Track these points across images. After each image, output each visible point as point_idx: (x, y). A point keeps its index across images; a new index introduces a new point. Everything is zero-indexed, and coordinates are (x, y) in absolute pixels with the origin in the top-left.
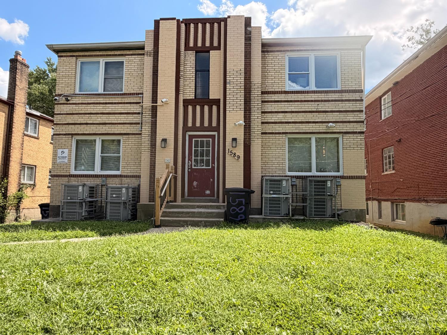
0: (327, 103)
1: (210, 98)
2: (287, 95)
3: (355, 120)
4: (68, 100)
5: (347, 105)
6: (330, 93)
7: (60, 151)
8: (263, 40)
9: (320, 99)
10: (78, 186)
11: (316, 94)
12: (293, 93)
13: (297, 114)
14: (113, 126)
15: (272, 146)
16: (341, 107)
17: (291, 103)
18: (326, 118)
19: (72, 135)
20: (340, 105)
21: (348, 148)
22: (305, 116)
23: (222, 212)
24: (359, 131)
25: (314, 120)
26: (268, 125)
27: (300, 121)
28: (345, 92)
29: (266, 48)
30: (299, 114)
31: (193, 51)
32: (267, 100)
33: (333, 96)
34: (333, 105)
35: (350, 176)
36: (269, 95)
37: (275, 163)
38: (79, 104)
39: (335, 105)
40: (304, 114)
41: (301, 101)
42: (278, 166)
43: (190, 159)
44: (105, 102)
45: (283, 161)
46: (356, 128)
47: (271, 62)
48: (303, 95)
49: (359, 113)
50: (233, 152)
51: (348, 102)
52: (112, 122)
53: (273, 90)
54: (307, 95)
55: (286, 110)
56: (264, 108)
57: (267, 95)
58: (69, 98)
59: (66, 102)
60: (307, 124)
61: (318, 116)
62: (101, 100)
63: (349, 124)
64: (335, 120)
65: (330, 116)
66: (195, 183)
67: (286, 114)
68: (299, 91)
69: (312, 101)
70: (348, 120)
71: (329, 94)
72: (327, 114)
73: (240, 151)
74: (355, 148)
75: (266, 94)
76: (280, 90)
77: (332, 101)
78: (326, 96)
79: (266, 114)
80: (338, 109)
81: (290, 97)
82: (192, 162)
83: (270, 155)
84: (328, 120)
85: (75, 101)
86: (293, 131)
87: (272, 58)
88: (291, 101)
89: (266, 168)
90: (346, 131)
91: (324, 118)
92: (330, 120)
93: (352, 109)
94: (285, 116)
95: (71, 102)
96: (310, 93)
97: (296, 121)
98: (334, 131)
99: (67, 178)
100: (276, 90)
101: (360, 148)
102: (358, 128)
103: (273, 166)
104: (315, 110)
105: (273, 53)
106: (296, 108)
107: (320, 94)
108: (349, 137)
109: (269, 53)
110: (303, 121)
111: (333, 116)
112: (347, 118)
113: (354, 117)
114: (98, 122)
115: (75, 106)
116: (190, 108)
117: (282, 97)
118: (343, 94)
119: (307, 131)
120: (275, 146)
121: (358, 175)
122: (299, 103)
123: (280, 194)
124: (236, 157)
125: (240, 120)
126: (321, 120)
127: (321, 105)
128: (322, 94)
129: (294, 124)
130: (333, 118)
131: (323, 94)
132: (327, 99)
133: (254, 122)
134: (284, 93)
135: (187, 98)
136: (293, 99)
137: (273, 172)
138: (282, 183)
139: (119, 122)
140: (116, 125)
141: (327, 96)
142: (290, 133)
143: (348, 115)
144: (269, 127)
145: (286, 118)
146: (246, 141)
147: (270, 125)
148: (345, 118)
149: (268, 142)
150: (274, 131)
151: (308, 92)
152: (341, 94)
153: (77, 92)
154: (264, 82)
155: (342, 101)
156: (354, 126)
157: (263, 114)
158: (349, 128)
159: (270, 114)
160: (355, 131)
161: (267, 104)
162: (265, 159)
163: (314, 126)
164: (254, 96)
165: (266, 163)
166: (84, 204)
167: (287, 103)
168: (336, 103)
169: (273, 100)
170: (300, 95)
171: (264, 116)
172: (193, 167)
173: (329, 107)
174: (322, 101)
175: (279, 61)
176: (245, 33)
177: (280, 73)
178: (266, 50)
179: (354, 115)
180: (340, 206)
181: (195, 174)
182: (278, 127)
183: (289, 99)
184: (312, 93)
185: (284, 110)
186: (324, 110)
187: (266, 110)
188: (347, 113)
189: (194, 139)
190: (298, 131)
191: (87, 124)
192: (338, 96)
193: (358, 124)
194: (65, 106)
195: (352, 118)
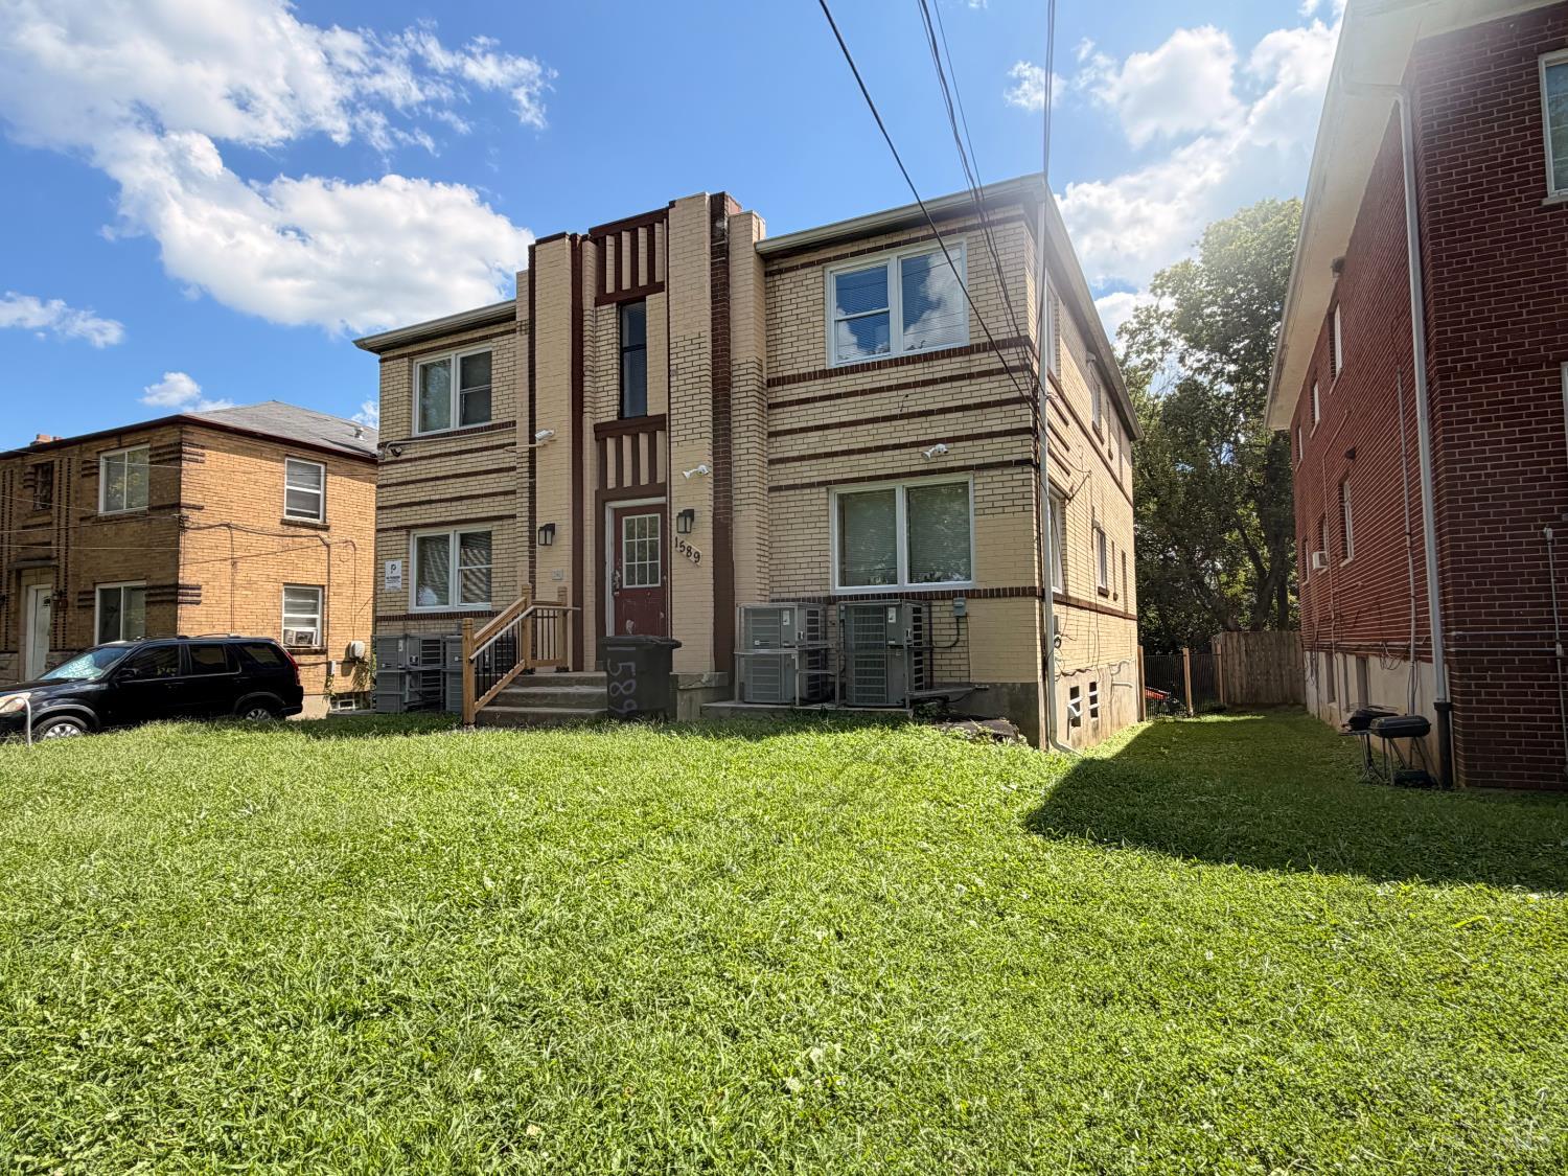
0: (931, 388)
1: (649, 414)
2: (828, 380)
3: (1008, 427)
4: (398, 454)
5: (983, 386)
6: (938, 358)
7: (388, 564)
8: (758, 247)
9: (912, 380)
10: (398, 639)
11: (900, 368)
12: (842, 374)
13: (853, 428)
14: (474, 501)
15: (794, 521)
16: (969, 395)
17: (838, 401)
18: (929, 431)
19: (408, 528)
20: (964, 389)
21: (987, 511)
22: (875, 432)
23: (602, 695)
24: (1019, 457)
25: (896, 441)
26: (783, 466)
27: (862, 446)
28: (978, 351)
29: (776, 262)
30: (859, 428)
31: (612, 302)
32: (780, 400)
33: (945, 367)
34: (945, 392)
35: (992, 590)
36: (785, 387)
37: (803, 566)
38: (416, 459)
39: (952, 391)
40: (870, 426)
41: (864, 392)
42: (809, 571)
43: (618, 567)
44: (459, 449)
45: (823, 559)
46: (1009, 451)
47: (788, 297)
48: (869, 373)
49: (1018, 406)
50: (687, 544)
51: (987, 379)
52: (473, 493)
53: (795, 372)
54: (877, 372)
55: (826, 422)
56: (775, 423)
57: (780, 388)
58: (398, 450)
59: (394, 458)
60: (880, 454)
61: (906, 428)
62: (453, 447)
63: (989, 441)
64: (951, 434)
65: (939, 423)
66: (629, 624)
67: (827, 432)
68: (857, 366)
69: (890, 388)
70: (988, 430)
71: (935, 363)
72: (930, 418)
73: (702, 540)
74: (1006, 510)
75: (779, 385)
76: (811, 369)
77: (944, 380)
78: (926, 371)
79: (779, 439)
80: (959, 403)
81: (836, 385)
82: (621, 573)
83: (791, 544)
84: (932, 437)
85: (409, 453)
86: (845, 476)
87: (792, 285)
88: (838, 396)
89: (782, 578)
90: (981, 461)
91: (922, 432)
92: (939, 436)
93: (998, 398)
94: (823, 438)
95: (403, 457)
96: (885, 367)
97: (852, 447)
98: (949, 465)
99: (401, 623)
100: (801, 371)
101: (1021, 508)
102: (1015, 451)
103: (798, 572)
104: (898, 412)
105: (793, 274)
106: (850, 412)
107: (911, 367)
108: (989, 480)
109: (783, 276)
110: (868, 445)
111: (946, 422)
112: (985, 423)
113: (1004, 421)
114: (448, 496)
115: (409, 464)
116: (611, 444)
117: (817, 388)
118: (973, 357)
119: (879, 473)
120: (801, 520)
121: (1015, 585)
122: (859, 398)
123: (775, 647)
124: (692, 558)
125: (700, 463)
126: (914, 439)
127: (915, 396)
128: (917, 366)
129: (846, 458)
130: (948, 428)
131: (921, 365)
132: (930, 377)
133: (740, 463)
134: (821, 377)
135: (603, 420)
136: (843, 390)
137: (797, 589)
138: (781, 616)
139: (484, 492)
140: (480, 500)
141: (931, 370)
142: (837, 482)
143: (988, 417)
144: (787, 471)
145: (827, 443)
146: (719, 514)
147: (788, 465)
148: (979, 424)
149: (785, 510)
150: (798, 481)
151: (880, 365)
152: (967, 358)
153: (416, 433)
154: (773, 354)
155: (971, 376)
156: (1005, 446)
157: (773, 439)
158: (990, 453)
159: (789, 437)
160: (1006, 458)
161: (780, 410)
162: (780, 556)
163: (896, 458)
164: (738, 395)
165: (781, 567)
166: (408, 678)
167: (827, 403)
168: (955, 384)
169: (796, 397)
170: (859, 375)
171: (776, 445)
172: (625, 586)
173: (937, 399)
174: (916, 384)
175: (807, 293)
176: (712, 237)
177: (811, 325)
178: (776, 267)
179: (1002, 415)
180: (966, 674)
181: (629, 601)
182: (808, 468)
183: (833, 392)
184: (891, 366)
185: (821, 423)
186: (922, 408)
187: (779, 428)
188: (985, 411)
189: (624, 519)
190: (856, 475)
191: (430, 502)
192: (958, 365)
193: (1015, 438)
194: (395, 466)
195: (999, 421)
